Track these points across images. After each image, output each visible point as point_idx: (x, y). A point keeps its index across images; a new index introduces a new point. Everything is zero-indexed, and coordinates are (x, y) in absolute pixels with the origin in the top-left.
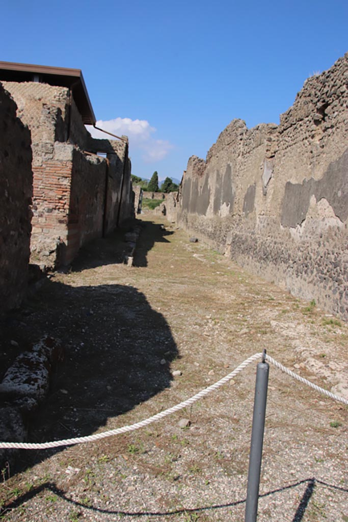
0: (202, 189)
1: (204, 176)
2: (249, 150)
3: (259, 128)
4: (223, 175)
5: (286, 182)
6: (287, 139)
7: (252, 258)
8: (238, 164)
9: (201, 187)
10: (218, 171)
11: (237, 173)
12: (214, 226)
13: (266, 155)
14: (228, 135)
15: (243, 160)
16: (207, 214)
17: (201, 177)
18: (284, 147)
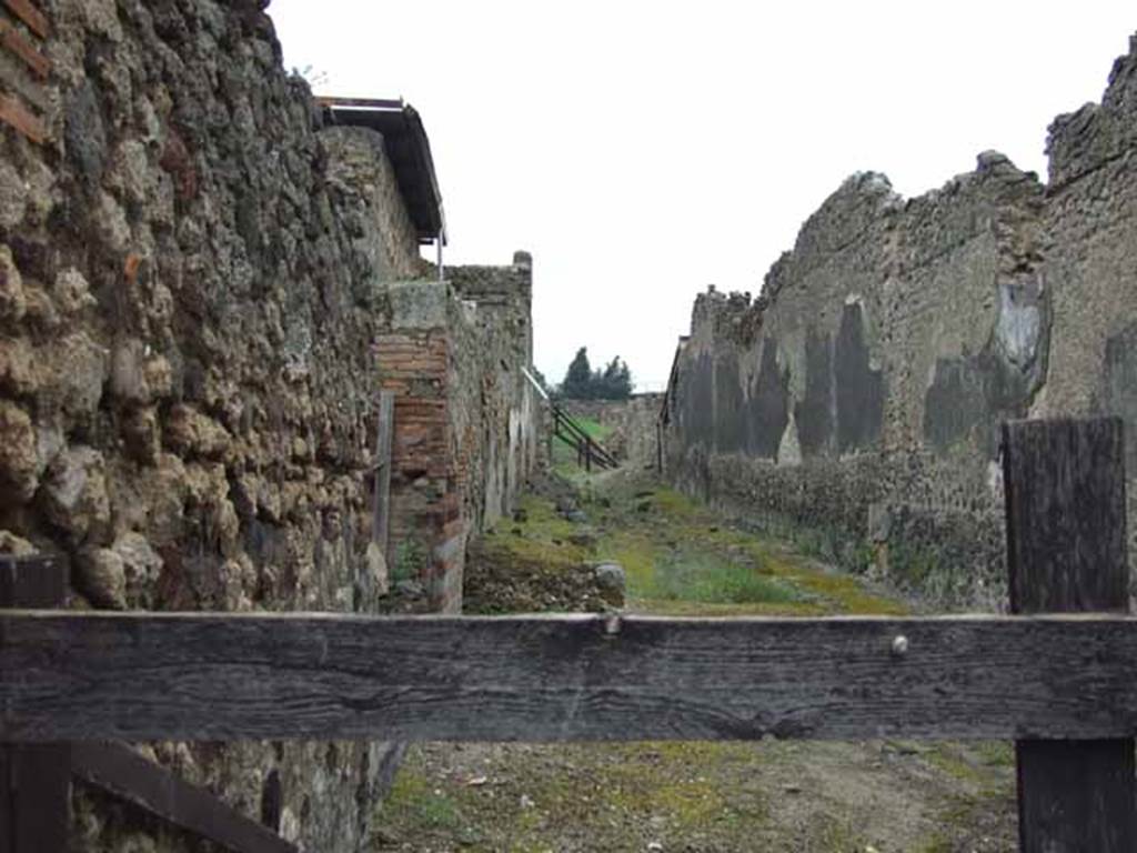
0: (753, 384)
1: (759, 348)
2: (927, 256)
3: (962, 189)
4: (833, 340)
5: (1104, 340)
6: (1084, 205)
7: (987, 583)
8: (884, 302)
9: (751, 378)
10: (811, 328)
11: (886, 330)
12: (811, 487)
13: (1002, 265)
14: (838, 222)
15: (904, 288)
16: (782, 451)
17: (749, 349)
18: (1079, 232)
